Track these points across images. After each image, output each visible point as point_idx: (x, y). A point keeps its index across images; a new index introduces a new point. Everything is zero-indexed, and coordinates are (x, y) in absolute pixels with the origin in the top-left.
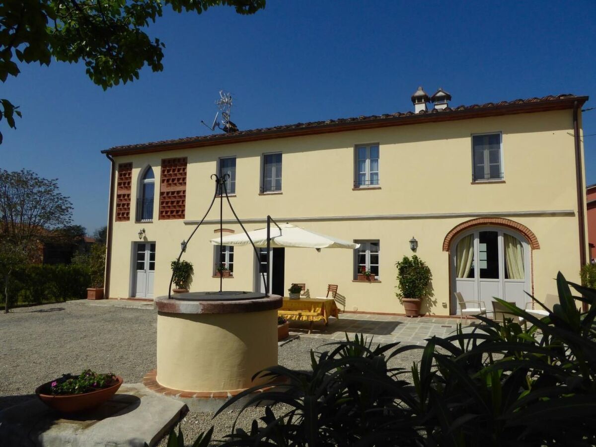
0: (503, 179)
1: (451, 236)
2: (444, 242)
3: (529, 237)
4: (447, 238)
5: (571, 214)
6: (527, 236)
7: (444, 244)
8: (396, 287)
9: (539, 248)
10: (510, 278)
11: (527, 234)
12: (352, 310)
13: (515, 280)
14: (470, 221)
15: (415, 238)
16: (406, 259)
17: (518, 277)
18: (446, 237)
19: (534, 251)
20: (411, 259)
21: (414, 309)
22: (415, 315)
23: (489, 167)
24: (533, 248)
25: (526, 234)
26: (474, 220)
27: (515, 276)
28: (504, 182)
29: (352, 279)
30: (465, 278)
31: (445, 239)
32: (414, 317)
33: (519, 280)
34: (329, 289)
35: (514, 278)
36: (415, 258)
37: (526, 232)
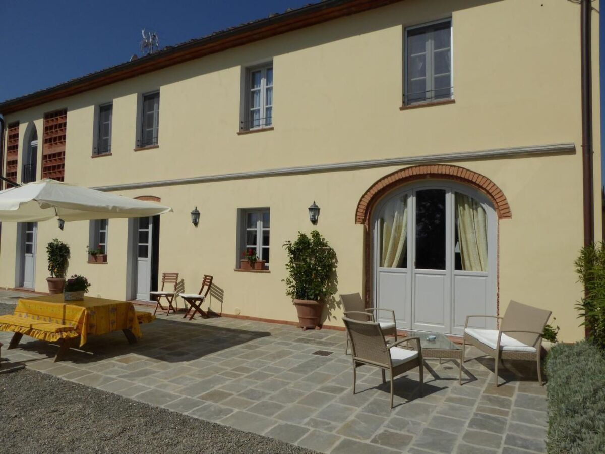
0: (452, 98)
1: (369, 199)
2: (358, 208)
3: (493, 197)
4: (362, 203)
5: (571, 151)
6: (490, 194)
7: (357, 212)
8: (283, 280)
9: (510, 217)
10: (465, 270)
11: (490, 191)
12: (234, 313)
13: (474, 272)
14: (397, 172)
15: (317, 204)
16: (303, 238)
17: (479, 268)
18: (361, 200)
19: (500, 220)
20: (309, 236)
21: (309, 317)
22: (310, 326)
23: (433, 79)
24: (500, 217)
25: (488, 192)
26: (404, 170)
27: (473, 265)
28: (453, 102)
29: (235, 268)
30: (394, 268)
31: (359, 204)
32: (308, 329)
33: (480, 273)
34: (205, 281)
35: (472, 270)
36: (316, 235)
37: (488, 189)
